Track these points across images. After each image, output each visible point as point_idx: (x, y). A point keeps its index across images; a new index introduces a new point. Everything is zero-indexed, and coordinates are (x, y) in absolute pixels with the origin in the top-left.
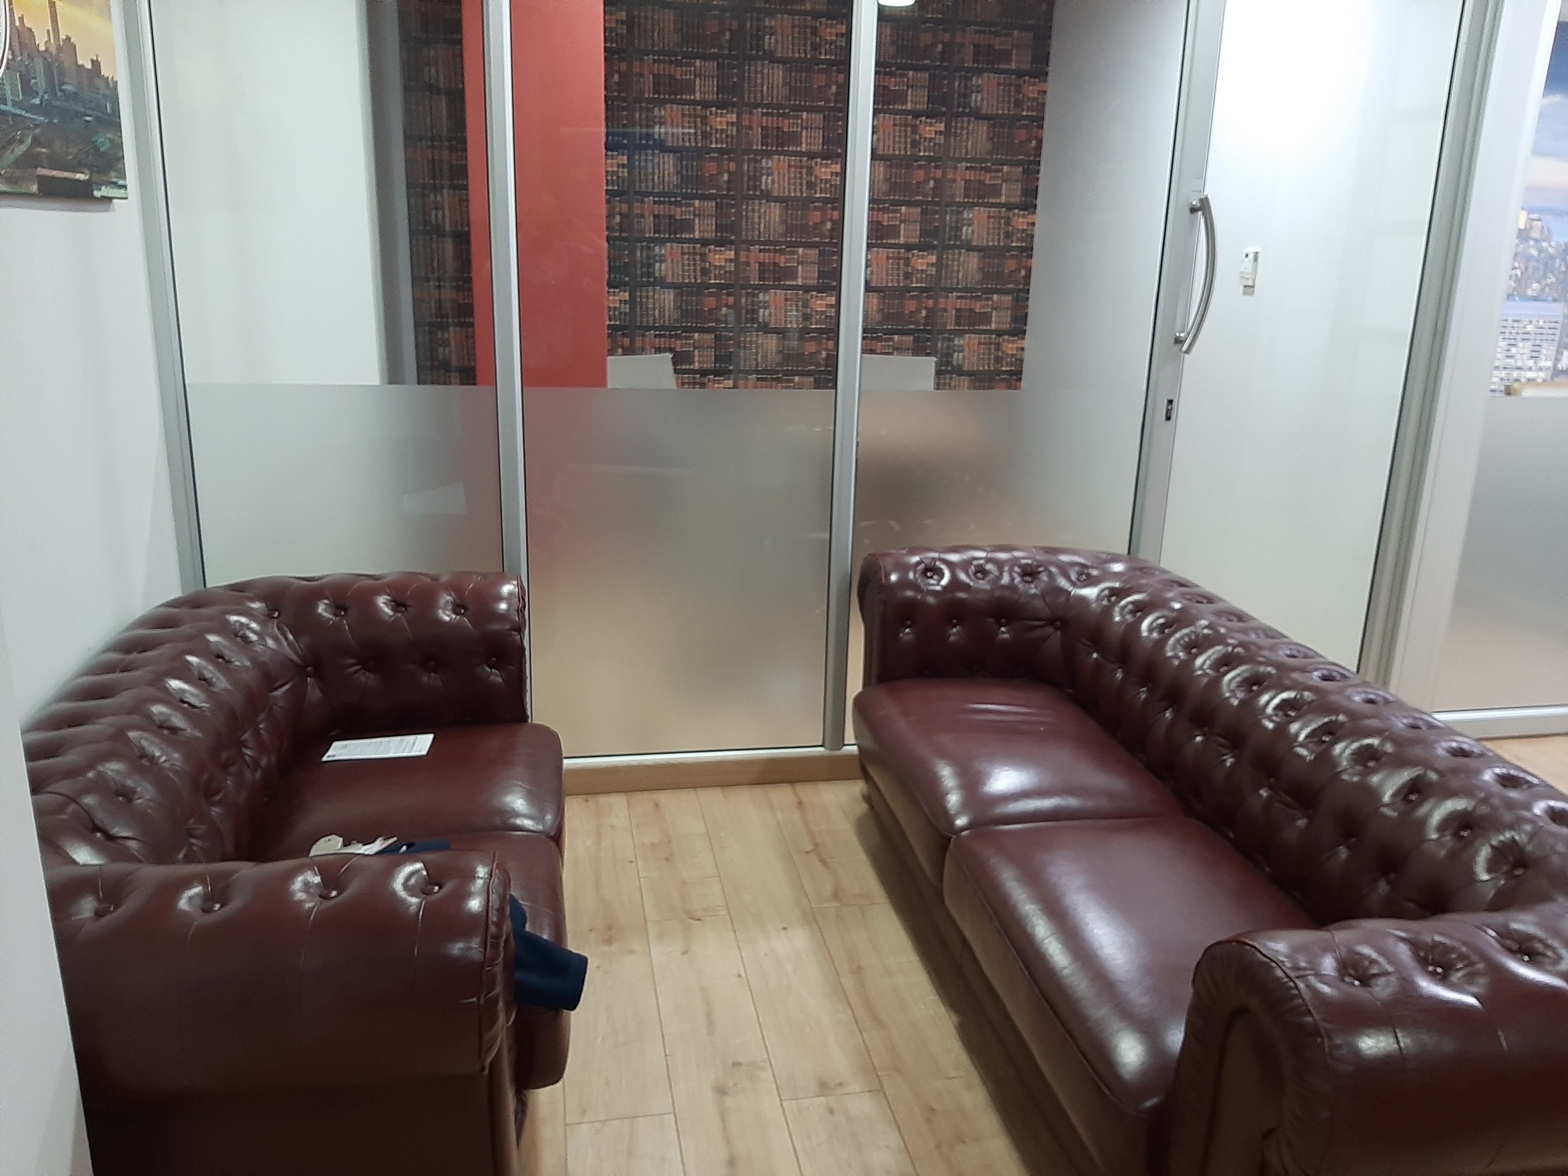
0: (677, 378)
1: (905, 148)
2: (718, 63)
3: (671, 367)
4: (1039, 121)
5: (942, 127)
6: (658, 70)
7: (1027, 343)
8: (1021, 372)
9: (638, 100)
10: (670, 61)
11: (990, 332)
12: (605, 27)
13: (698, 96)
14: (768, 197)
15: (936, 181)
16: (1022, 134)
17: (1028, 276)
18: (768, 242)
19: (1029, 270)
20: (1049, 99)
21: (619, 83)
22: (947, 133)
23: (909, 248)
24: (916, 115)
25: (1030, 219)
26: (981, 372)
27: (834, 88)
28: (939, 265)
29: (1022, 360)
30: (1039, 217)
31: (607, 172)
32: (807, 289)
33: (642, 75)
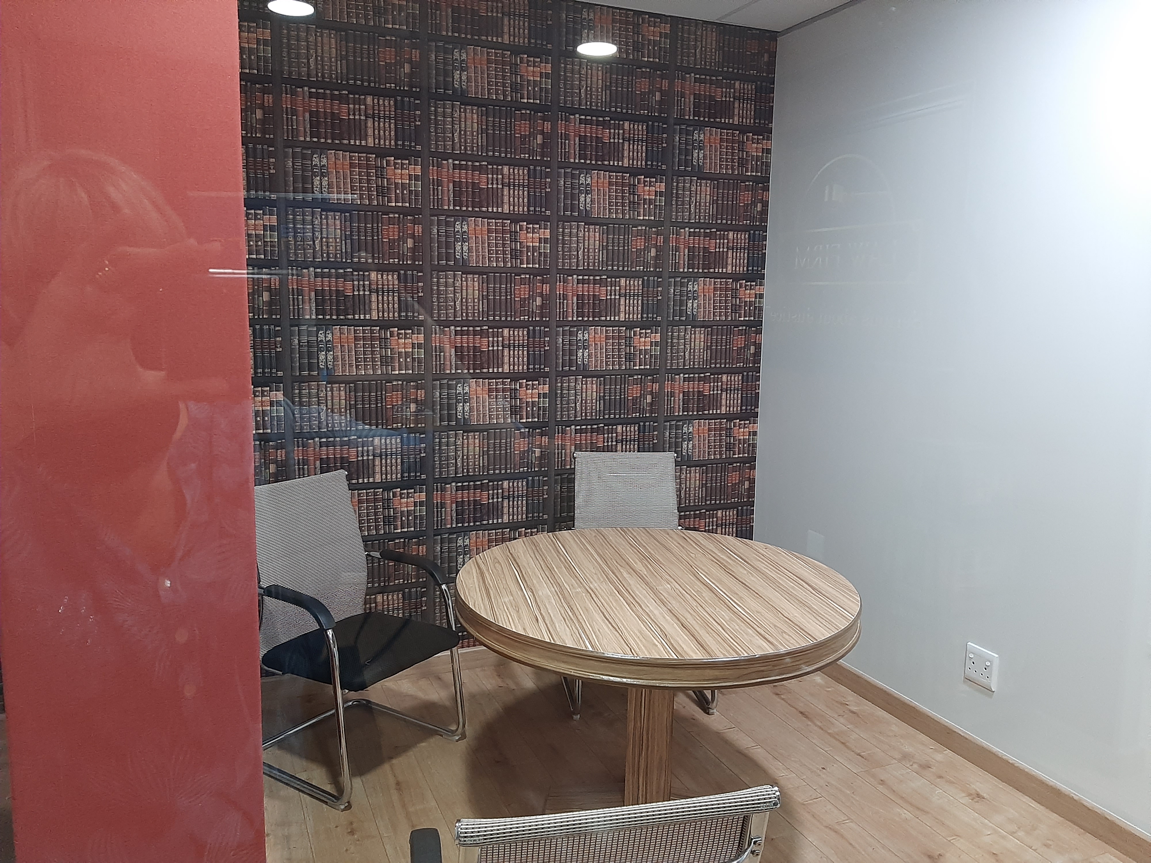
0: (352, 496)
1: (623, 211)
2: (396, 101)
3: (344, 484)
4: (763, 182)
5: (662, 187)
6: (317, 107)
7: (759, 427)
8: (753, 459)
9: (291, 144)
10: (332, 95)
11: (721, 417)
12: (241, 48)
13: (370, 142)
14: (466, 269)
15: (658, 249)
16: (746, 197)
17: (757, 354)
18: (466, 323)
19: (758, 347)
20: (774, 159)
21: (264, 121)
22: (668, 194)
23: (630, 325)
24: (634, 172)
25: (758, 290)
26: (712, 462)
27: (540, 138)
28: (663, 344)
29: (754, 446)
30: (767, 288)
31: (249, 236)
32: (515, 377)
33: (294, 112)
